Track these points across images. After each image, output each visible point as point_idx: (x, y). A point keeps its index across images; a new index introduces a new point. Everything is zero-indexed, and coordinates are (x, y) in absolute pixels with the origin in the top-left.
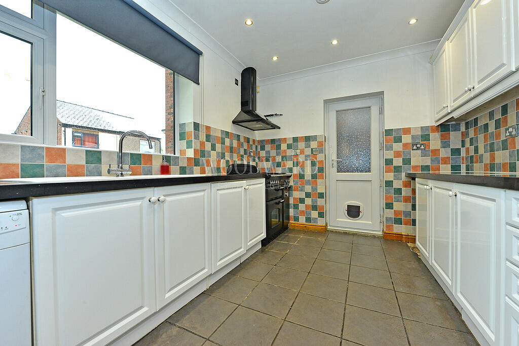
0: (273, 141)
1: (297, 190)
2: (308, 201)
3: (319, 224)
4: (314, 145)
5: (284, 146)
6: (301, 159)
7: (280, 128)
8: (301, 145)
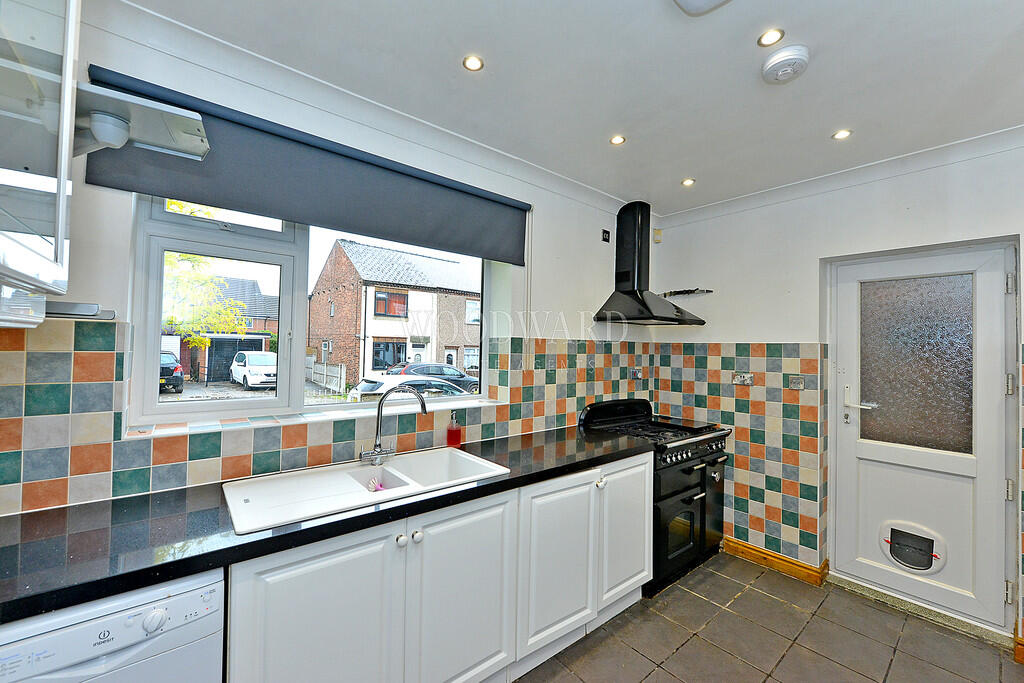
0: (689, 348)
1: (743, 465)
2: (774, 499)
3: (801, 561)
4: (791, 366)
5: (713, 363)
6: (757, 394)
7: (702, 323)
8: (758, 364)
